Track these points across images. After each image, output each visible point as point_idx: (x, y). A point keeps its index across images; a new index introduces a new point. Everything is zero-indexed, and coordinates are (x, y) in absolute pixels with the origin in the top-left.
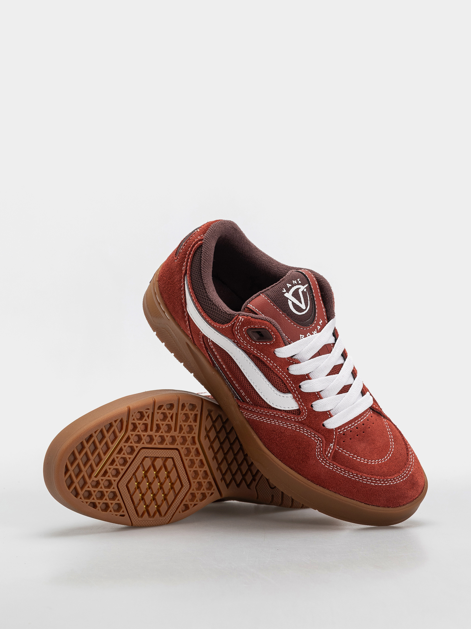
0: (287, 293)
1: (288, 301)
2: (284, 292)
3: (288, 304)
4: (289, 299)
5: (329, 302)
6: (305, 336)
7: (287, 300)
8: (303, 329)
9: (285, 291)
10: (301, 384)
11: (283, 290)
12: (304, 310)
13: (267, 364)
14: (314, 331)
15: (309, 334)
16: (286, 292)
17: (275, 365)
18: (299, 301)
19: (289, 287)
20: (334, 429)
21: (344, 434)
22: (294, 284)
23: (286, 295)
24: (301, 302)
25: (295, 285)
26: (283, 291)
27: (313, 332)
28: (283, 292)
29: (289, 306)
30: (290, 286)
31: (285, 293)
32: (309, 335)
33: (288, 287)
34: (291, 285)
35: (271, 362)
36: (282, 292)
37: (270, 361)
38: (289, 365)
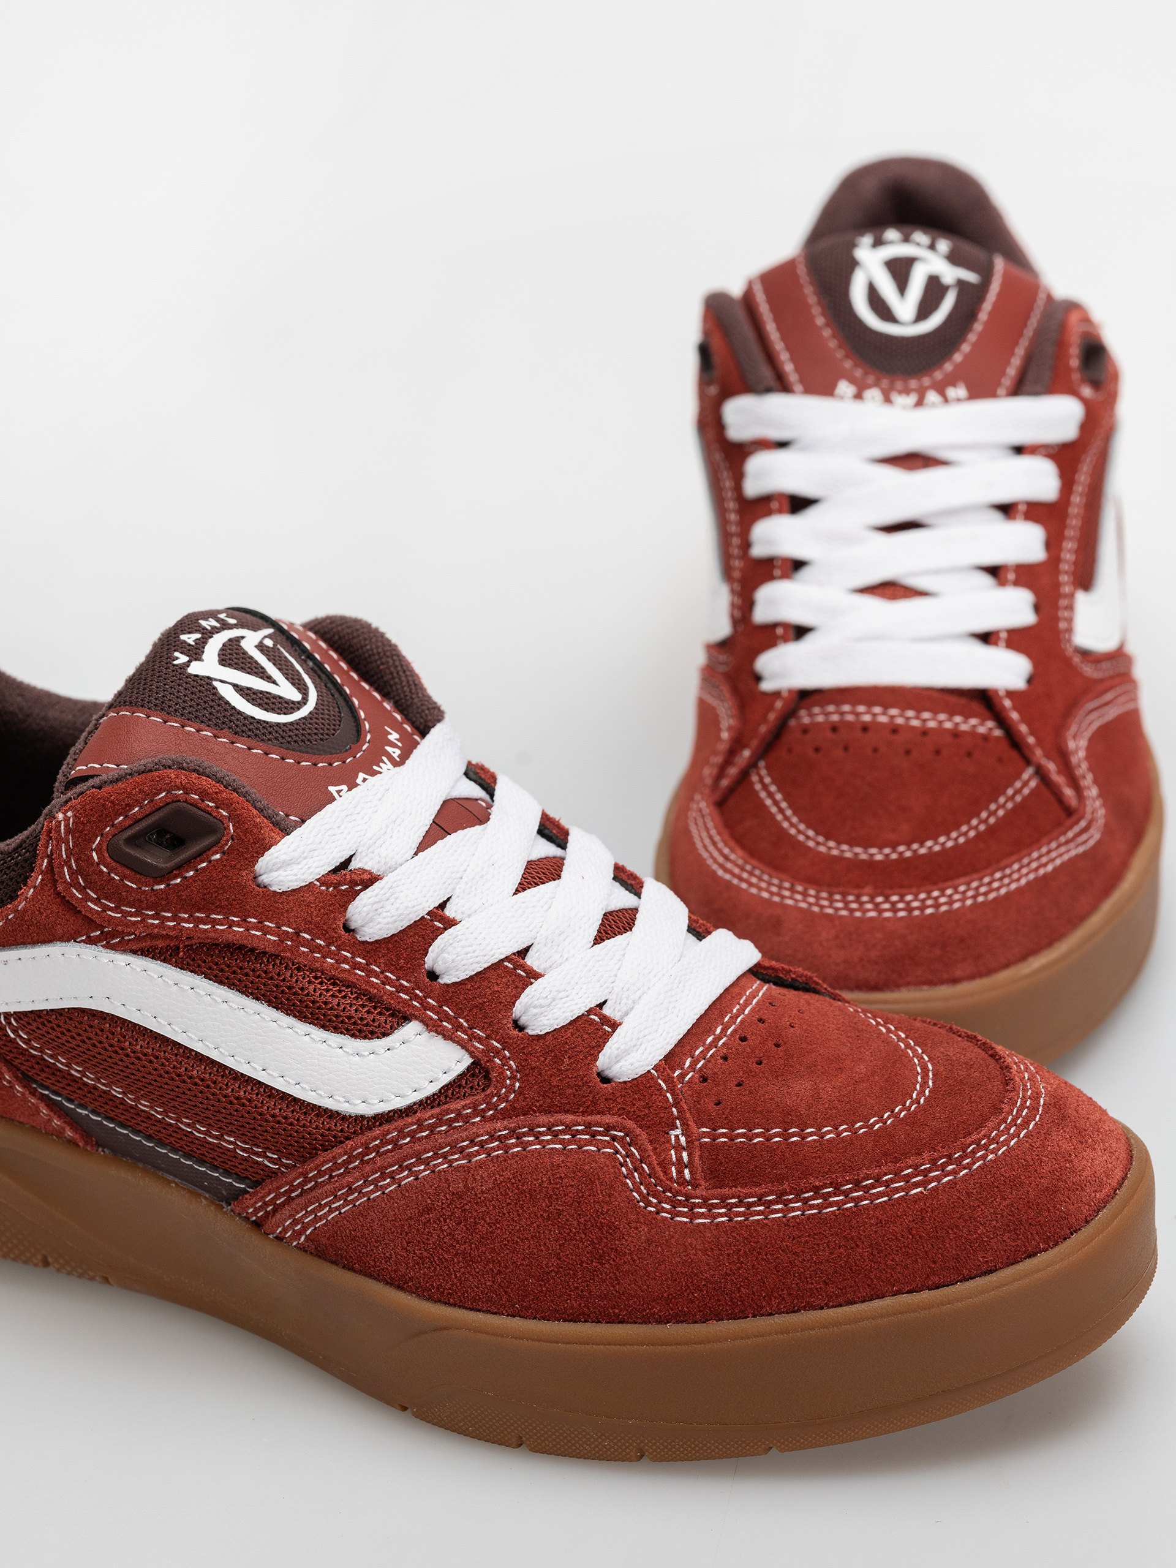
0: (194, 664)
1: (215, 688)
2: (184, 664)
3: (221, 698)
4: (216, 680)
5: (395, 675)
6: (352, 785)
7: (210, 684)
8: (330, 764)
9: (182, 659)
10: (429, 961)
11: (177, 658)
12: (298, 703)
13: (255, 943)
14: (381, 764)
15: (361, 776)
16: (190, 662)
17: (288, 929)
18: (262, 678)
19: (193, 643)
20: (653, 1072)
21: (704, 1079)
22: (209, 628)
23: (195, 669)
24: (269, 679)
25: (215, 631)
26: (175, 662)
27: (375, 768)
28: (177, 665)
29: (227, 703)
30: (197, 639)
31: (188, 664)
32: (364, 780)
33: (190, 645)
34: (198, 636)
35: (266, 931)
36: (174, 665)
37: (259, 926)
38: (344, 907)
